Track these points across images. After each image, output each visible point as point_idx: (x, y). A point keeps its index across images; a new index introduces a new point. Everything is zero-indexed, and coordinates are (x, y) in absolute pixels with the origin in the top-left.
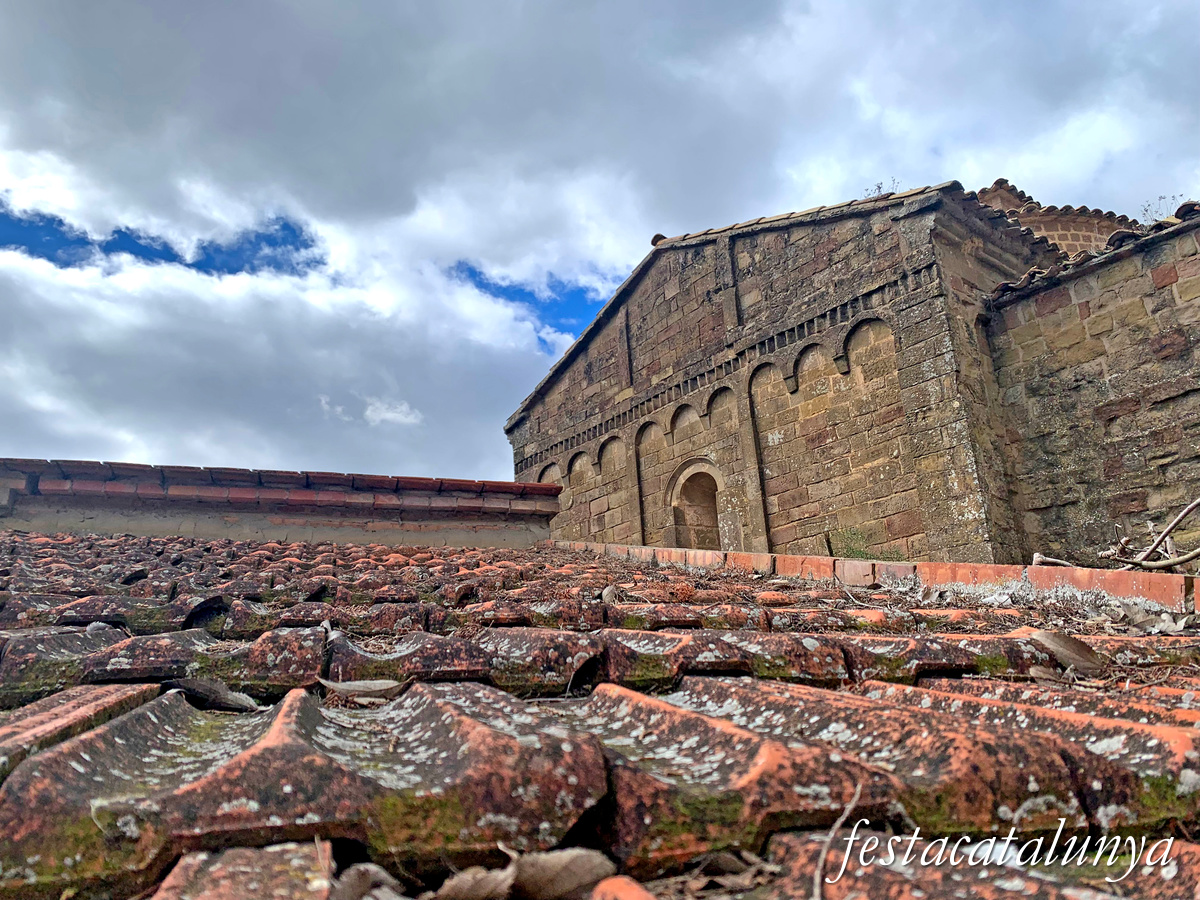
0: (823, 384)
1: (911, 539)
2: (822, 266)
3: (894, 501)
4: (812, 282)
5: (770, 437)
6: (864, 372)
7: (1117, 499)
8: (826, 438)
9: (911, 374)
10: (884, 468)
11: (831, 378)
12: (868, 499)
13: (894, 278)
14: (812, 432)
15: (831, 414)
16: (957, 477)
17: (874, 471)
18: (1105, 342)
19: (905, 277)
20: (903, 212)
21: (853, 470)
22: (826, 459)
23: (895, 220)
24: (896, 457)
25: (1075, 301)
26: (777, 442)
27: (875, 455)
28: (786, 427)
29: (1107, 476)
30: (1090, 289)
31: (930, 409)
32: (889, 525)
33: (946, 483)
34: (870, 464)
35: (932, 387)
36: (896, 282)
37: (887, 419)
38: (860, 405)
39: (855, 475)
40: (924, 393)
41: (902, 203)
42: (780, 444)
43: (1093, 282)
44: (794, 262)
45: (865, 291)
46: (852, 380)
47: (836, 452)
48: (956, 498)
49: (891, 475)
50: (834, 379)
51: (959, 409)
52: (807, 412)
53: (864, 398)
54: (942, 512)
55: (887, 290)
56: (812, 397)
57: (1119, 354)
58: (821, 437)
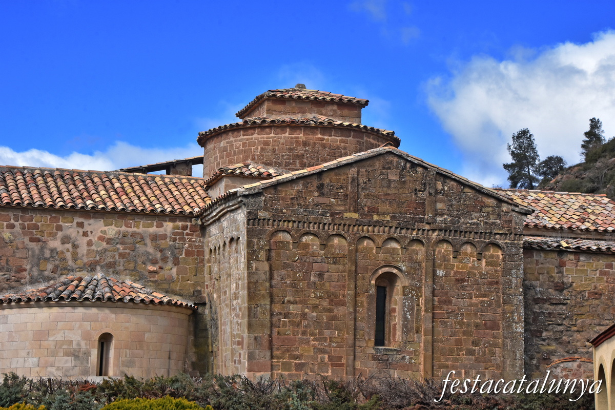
0: (468, 260)
1: (493, 331)
2: (477, 210)
3: (489, 315)
4: (471, 215)
5: (438, 271)
6: (486, 262)
7: (535, 331)
8: (464, 282)
9: (506, 272)
10: (487, 302)
11: (472, 258)
12: (478, 312)
13: (507, 232)
14: (458, 277)
15: (469, 273)
16: (517, 315)
17: (482, 302)
18: (541, 277)
19: (511, 234)
20: (517, 209)
21: (474, 299)
22: (463, 290)
23: (513, 211)
24: (492, 300)
25: (535, 258)
26: (441, 275)
27: (484, 296)
28: (447, 270)
29: (533, 322)
30: (541, 256)
31: (511, 288)
32: (485, 324)
33: (513, 316)
34: (481, 299)
35: (514, 281)
36: (507, 234)
37: (491, 284)
38: (481, 274)
39: (474, 300)
40: (511, 281)
41: (518, 206)
42: (443, 276)
43: (542, 255)
44: (464, 201)
45: (496, 232)
46: (481, 263)
47: (468, 289)
48: (516, 323)
49: (490, 305)
50: (473, 259)
51: (522, 292)
52: (458, 268)
53: (483, 272)
54: (509, 326)
55: (503, 235)
56: (462, 263)
57: (544, 282)
58: (463, 281)
